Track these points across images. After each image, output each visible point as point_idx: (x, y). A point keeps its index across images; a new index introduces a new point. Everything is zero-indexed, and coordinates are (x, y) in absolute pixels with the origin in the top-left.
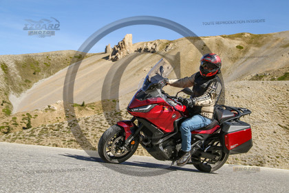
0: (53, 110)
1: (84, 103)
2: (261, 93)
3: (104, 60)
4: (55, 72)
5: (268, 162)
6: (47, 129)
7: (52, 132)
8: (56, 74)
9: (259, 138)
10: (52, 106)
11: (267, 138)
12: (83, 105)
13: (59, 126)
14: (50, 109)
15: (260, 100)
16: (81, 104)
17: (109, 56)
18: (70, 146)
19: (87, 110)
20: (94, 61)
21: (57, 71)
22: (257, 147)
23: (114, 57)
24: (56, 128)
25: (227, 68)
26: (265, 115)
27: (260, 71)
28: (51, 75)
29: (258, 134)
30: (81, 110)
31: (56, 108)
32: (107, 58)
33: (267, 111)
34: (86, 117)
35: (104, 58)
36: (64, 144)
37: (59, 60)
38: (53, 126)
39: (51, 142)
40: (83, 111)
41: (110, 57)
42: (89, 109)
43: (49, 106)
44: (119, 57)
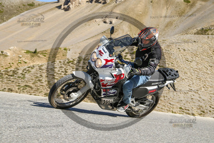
0: (6, 56)
1: (36, 50)
2: (206, 46)
3: (57, 9)
4: (8, 19)
5: (210, 111)
6: (2, 74)
7: (7, 78)
8: (10, 20)
9: (203, 89)
10: (5, 51)
11: (210, 89)
12: (35, 52)
13: (14, 72)
14: (3, 54)
15: (205, 54)
16: (33, 51)
17: (61, 6)
18: (25, 91)
19: (39, 57)
20: (46, 10)
21: (10, 18)
22: (200, 97)
23: (66, 6)
24: (11, 73)
25: (174, 21)
26: (209, 68)
27: (205, 25)
28: (4, 21)
29: (202, 86)
30: (33, 56)
31: (9, 54)
32: (59, 7)
33: (211, 64)
34: (40, 64)
35: (57, 7)
36: (19, 89)
37: (12, 7)
38: (8, 72)
39: (6, 87)
40: (35, 58)
41: (63, 7)
42: (41, 56)
43: (2, 52)
44: (71, 6)
